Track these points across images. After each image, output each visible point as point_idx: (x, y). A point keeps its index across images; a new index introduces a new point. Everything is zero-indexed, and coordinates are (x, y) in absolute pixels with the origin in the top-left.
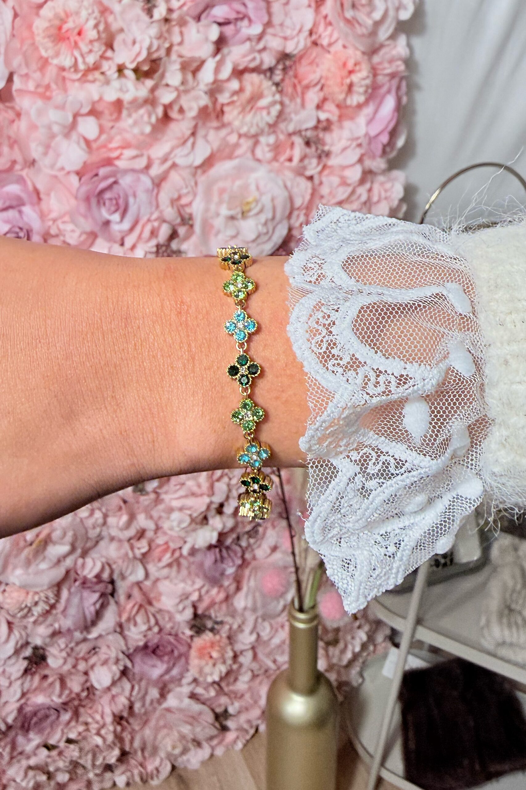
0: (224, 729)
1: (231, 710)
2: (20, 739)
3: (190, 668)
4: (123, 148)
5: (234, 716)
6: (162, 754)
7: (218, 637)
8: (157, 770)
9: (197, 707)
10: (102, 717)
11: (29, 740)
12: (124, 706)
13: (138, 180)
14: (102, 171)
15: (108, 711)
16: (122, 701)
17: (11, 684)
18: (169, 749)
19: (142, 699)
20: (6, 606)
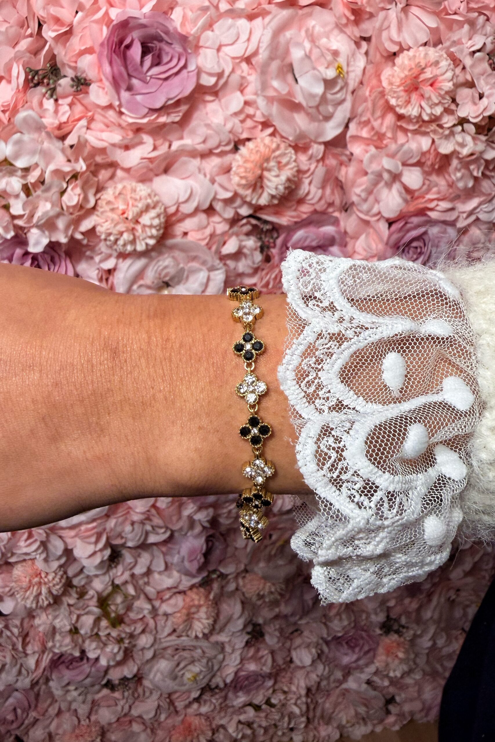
0: (388, 712)
1: (398, 699)
2: (230, 695)
3: (375, 661)
4: (438, 200)
5: (399, 704)
6: (335, 725)
7: (402, 639)
8: (329, 736)
9: (373, 693)
10: (297, 688)
11: (237, 697)
12: (315, 682)
13: (445, 232)
14: (415, 220)
15: (302, 684)
16: (314, 677)
17: (233, 651)
18: (344, 722)
19: (328, 678)
20: (244, 590)
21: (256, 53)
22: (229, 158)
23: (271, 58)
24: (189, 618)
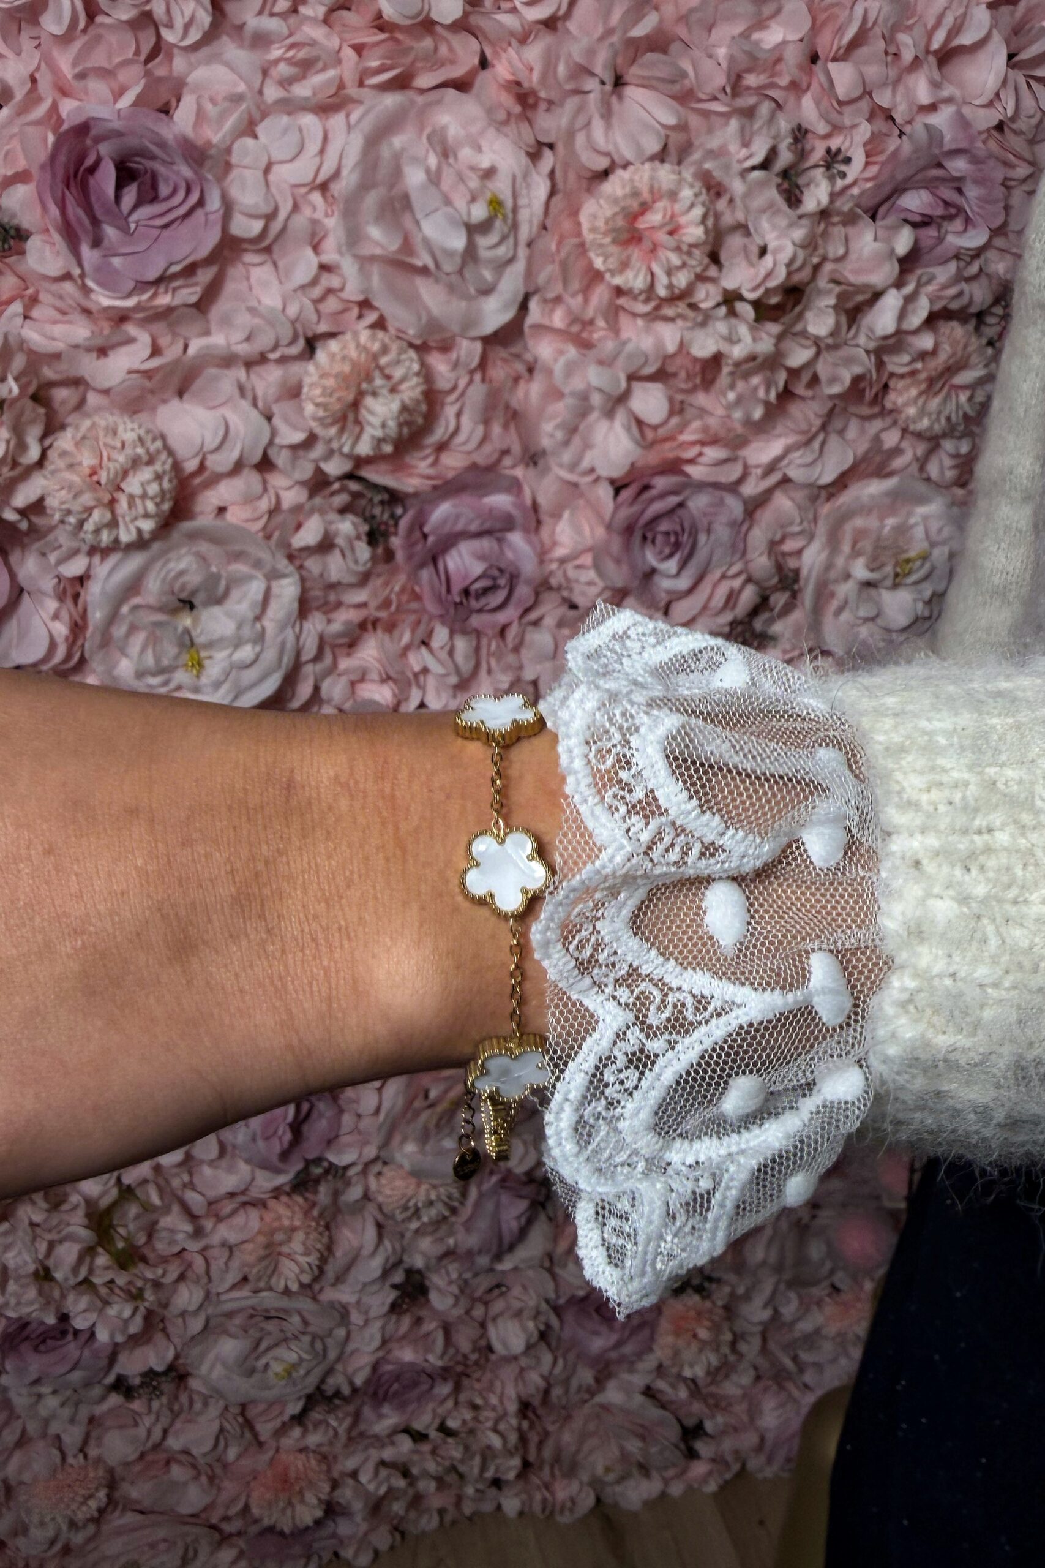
0: (692, 1454)
1: (709, 1426)
2: (367, 1412)
3: (655, 1347)
4: (703, 443)
5: (712, 1437)
6: (585, 1477)
7: (708, 1304)
8: (573, 1501)
9: (654, 1413)
10: (501, 1401)
11: (381, 1417)
12: (537, 1389)
13: (721, 502)
14: (661, 483)
15: (511, 1392)
16: (535, 1378)
17: (367, 1322)
18: (600, 1470)
19: (566, 1382)
20: (380, 1199)
21: (336, 175)
22: (296, 368)
23: (365, 186)
24: (272, 1253)
